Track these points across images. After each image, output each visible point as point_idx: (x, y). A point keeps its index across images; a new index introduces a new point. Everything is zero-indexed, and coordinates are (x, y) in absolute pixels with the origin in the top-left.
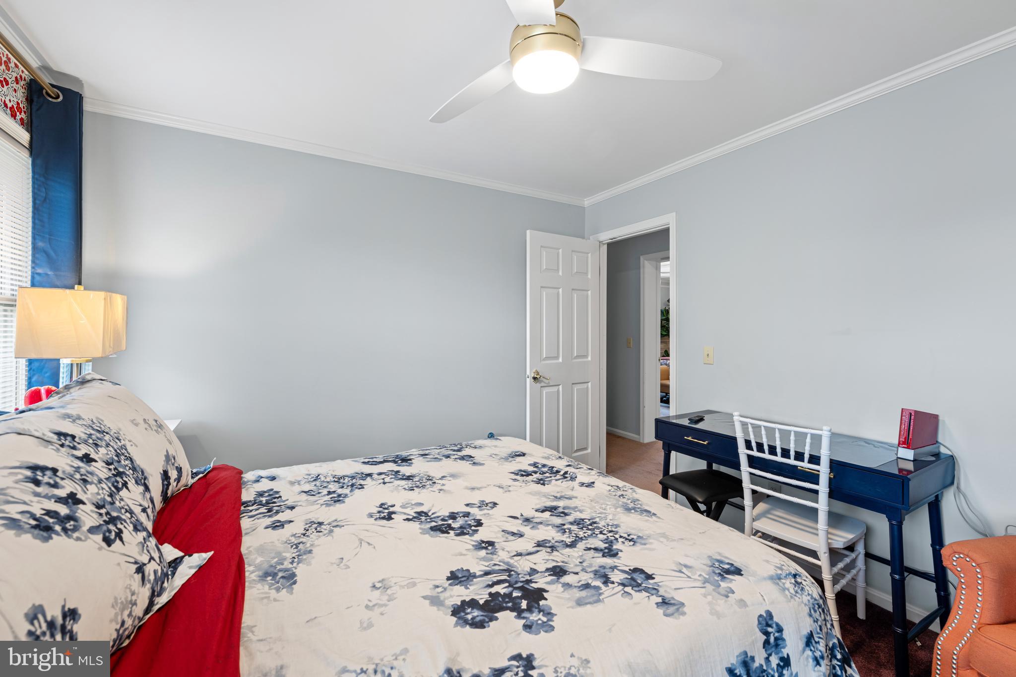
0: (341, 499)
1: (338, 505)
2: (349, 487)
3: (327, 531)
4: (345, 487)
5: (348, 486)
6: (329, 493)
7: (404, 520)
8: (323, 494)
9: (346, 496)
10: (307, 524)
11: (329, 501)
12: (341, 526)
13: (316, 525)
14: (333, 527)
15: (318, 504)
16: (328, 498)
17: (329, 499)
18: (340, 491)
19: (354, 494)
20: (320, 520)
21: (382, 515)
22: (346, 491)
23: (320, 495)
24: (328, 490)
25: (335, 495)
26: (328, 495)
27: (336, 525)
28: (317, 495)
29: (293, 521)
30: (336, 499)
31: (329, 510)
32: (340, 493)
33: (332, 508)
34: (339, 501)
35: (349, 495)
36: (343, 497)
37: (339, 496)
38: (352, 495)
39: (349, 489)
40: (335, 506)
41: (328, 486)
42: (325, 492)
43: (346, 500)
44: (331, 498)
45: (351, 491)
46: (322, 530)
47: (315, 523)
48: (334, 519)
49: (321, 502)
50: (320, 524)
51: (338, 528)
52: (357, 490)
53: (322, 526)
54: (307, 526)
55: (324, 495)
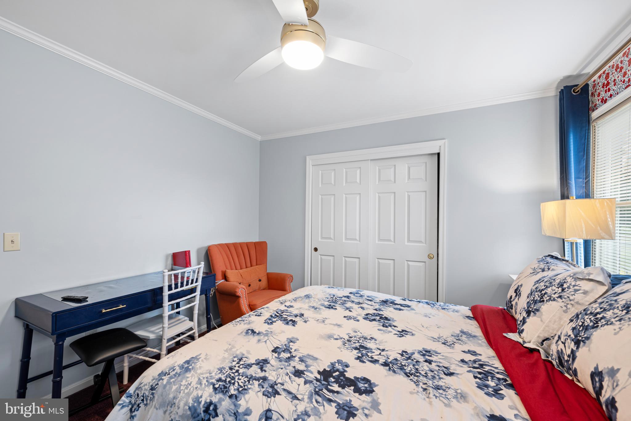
0: (424, 352)
1: (428, 348)
2: (412, 358)
3: (441, 339)
4: (415, 361)
5: (413, 360)
6: (430, 362)
7: (397, 327)
8: (436, 364)
9: (420, 352)
10: (453, 347)
11: (434, 355)
12: (433, 338)
13: (447, 344)
14: (437, 339)
15: (443, 356)
16: (433, 358)
17: (433, 356)
18: (421, 359)
19: (413, 350)
20: (444, 345)
21: (406, 333)
22: (417, 356)
23: (439, 364)
24: (430, 366)
25: (427, 357)
26: (432, 361)
27: (434, 339)
28: (441, 365)
29: (462, 351)
30: (428, 354)
31: (436, 349)
32: (422, 357)
33: (433, 349)
34: (426, 351)
35: (417, 351)
36: (422, 352)
37: (424, 355)
38: (415, 350)
39: (413, 356)
40: (431, 349)
41: (428, 370)
42: (434, 365)
43: (421, 349)
44: (431, 356)
45: (413, 353)
46: (444, 340)
47: (448, 345)
48: (434, 342)
49: (439, 356)
50: (444, 343)
51: (434, 337)
52: (408, 352)
53: (443, 342)
54: (453, 346)
55: (435, 362)
